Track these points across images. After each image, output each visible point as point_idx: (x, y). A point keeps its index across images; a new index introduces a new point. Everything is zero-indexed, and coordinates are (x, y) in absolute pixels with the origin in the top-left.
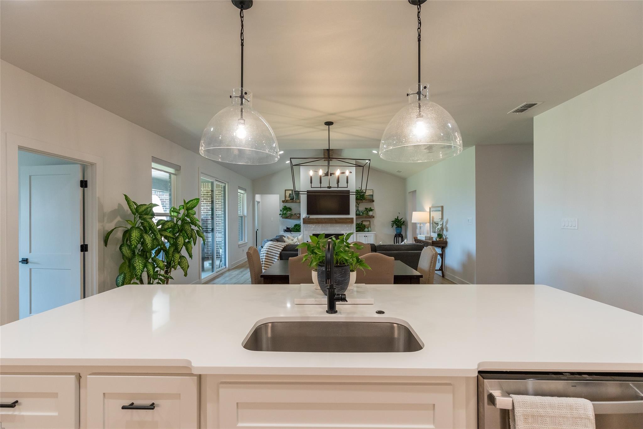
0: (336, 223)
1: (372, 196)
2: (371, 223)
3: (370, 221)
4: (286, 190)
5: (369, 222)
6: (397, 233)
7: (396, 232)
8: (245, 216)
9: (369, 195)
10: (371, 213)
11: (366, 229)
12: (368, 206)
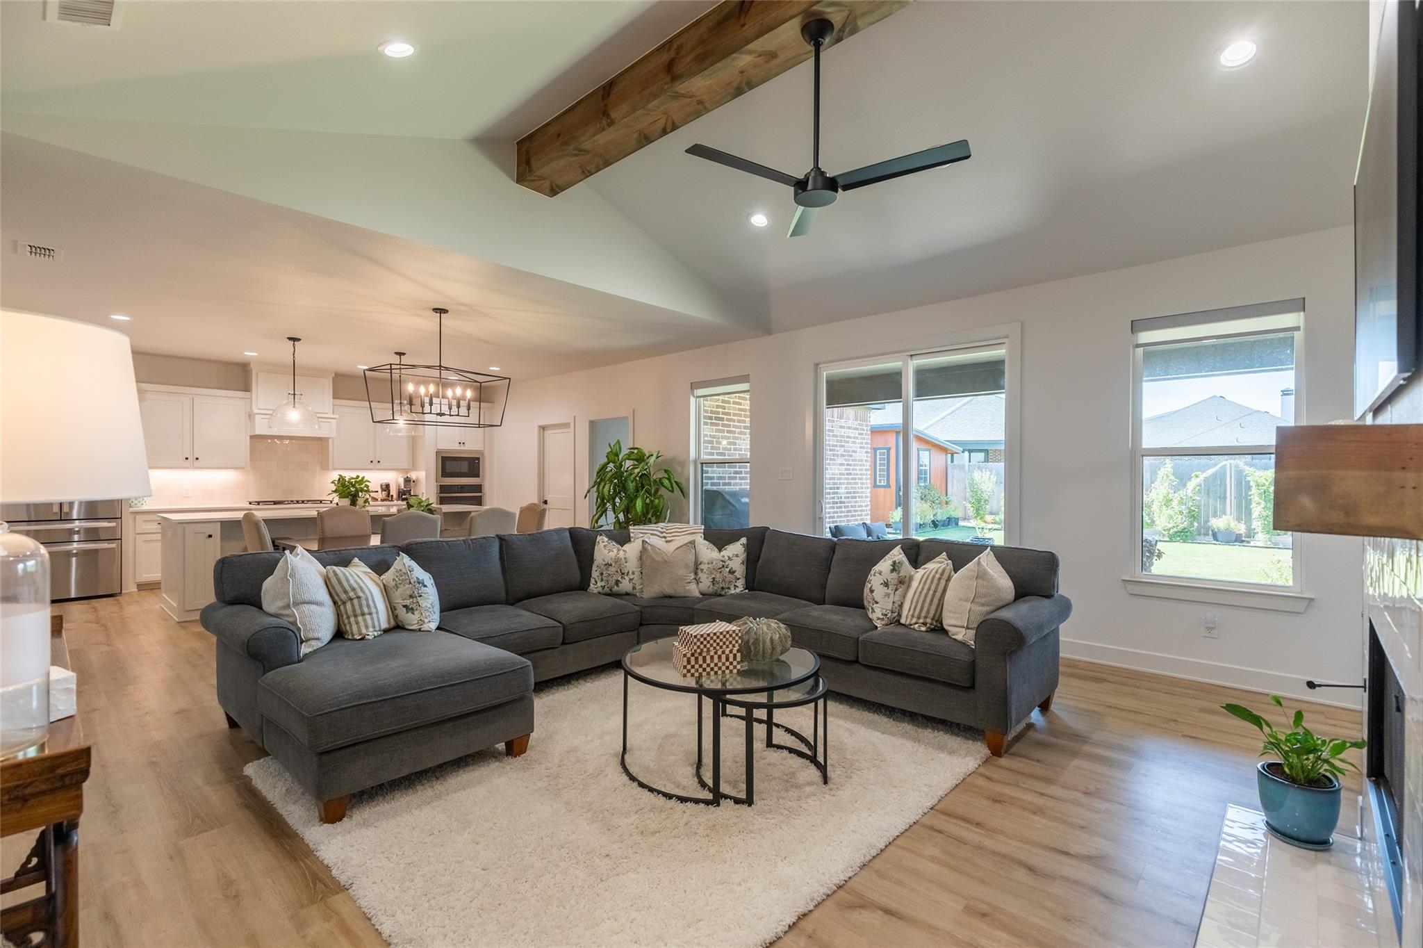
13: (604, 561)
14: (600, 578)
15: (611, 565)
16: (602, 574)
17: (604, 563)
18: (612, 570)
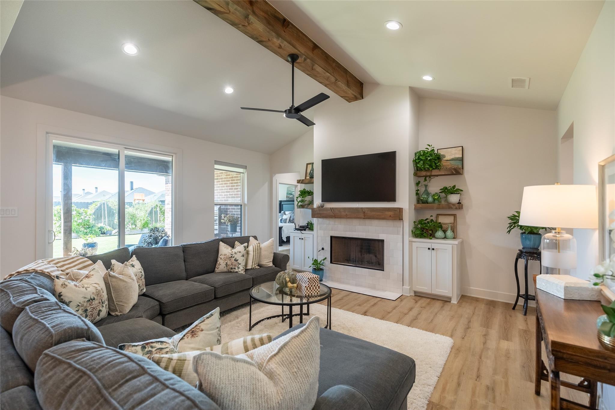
0: (364, 219)
1: (462, 159)
2: (459, 220)
3: (455, 216)
4: (307, 164)
5: (452, 217)
6: (523, 248)
7: (523, 244)
8: (245, 204)
9: (452, 160)
10: (454, 199)
11: (440, 233)
12: (448, 182)
13: (85, 298)
14: (84, 315)
15: (94, 299)
16: (86, 311)
17: (87, 300)
18: (96, 302)
